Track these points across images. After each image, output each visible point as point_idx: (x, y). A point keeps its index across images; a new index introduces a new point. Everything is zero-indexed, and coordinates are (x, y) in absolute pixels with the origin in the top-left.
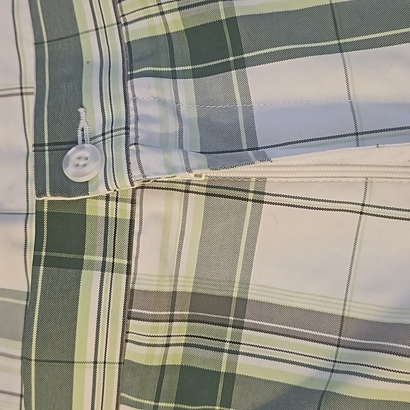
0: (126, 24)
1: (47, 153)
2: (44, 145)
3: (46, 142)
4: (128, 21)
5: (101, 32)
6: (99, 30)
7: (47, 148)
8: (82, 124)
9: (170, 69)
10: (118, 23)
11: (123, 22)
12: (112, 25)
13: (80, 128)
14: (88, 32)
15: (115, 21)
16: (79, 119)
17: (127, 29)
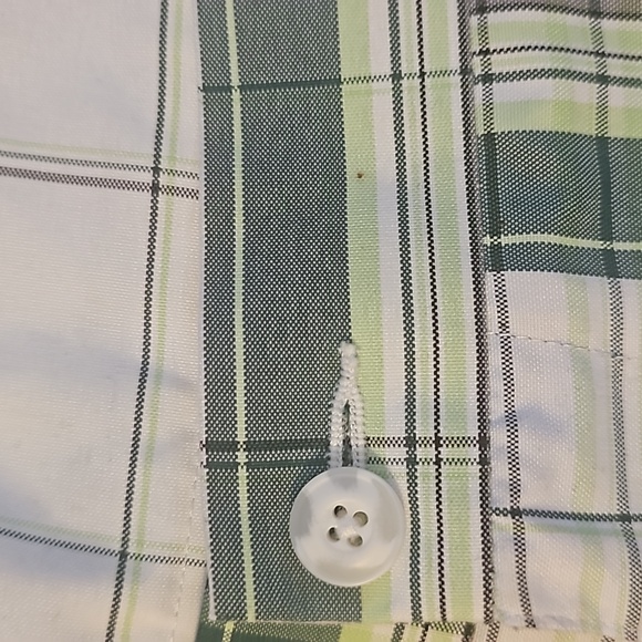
0: (488, 78)
1: (242, 473)
2: (234, 446)
3: (241, 438)
4: (495, 70)
5: (410, 86)
6: (404, 82)
7: (242, 457)
8: (346, 392)
9: (598, 245)
10: (465, 71)
11: (478, 71)
12: (444, 73)
13: (338, 405)
14: (368, 79)
15: (455, 64)
16: (336, 372)
17: (488, 95)
